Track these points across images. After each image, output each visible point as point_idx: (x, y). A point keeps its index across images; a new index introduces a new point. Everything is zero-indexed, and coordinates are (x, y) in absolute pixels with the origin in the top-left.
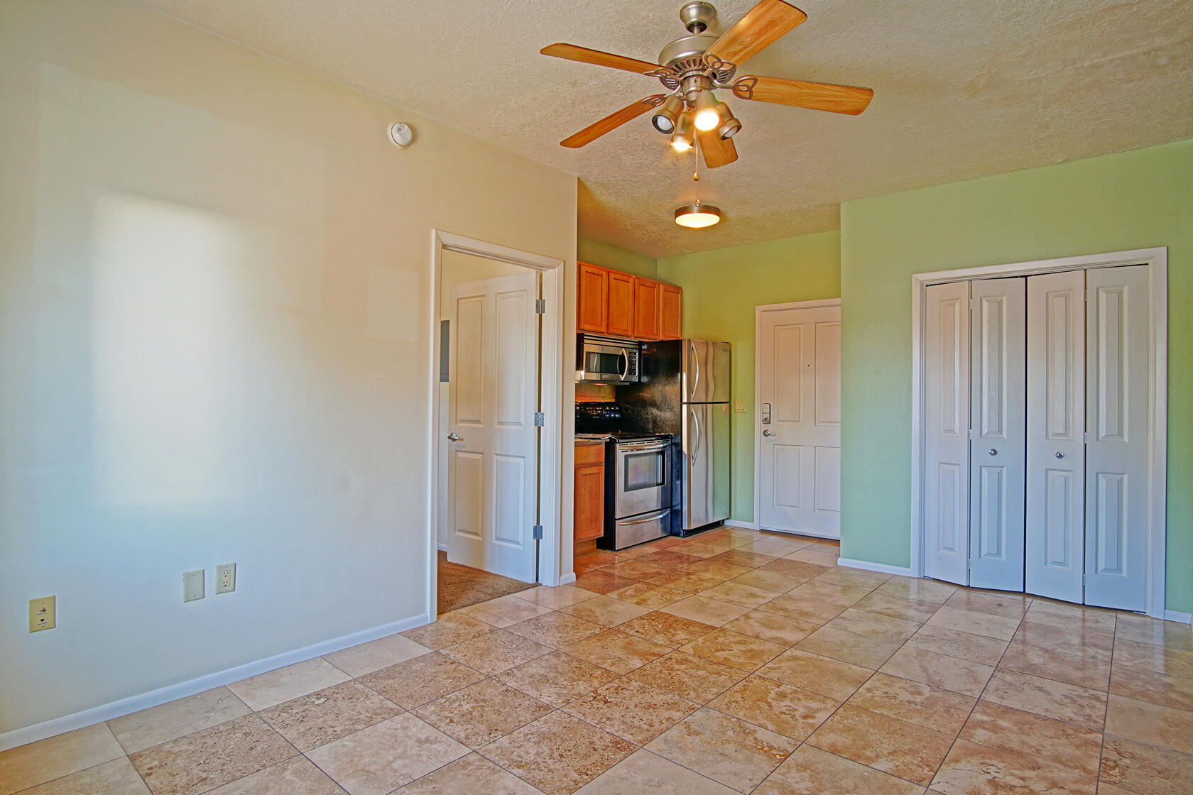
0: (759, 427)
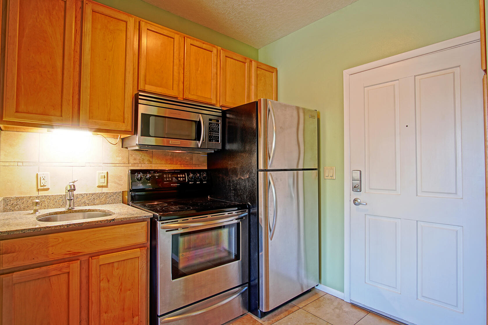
0: (348, 194)
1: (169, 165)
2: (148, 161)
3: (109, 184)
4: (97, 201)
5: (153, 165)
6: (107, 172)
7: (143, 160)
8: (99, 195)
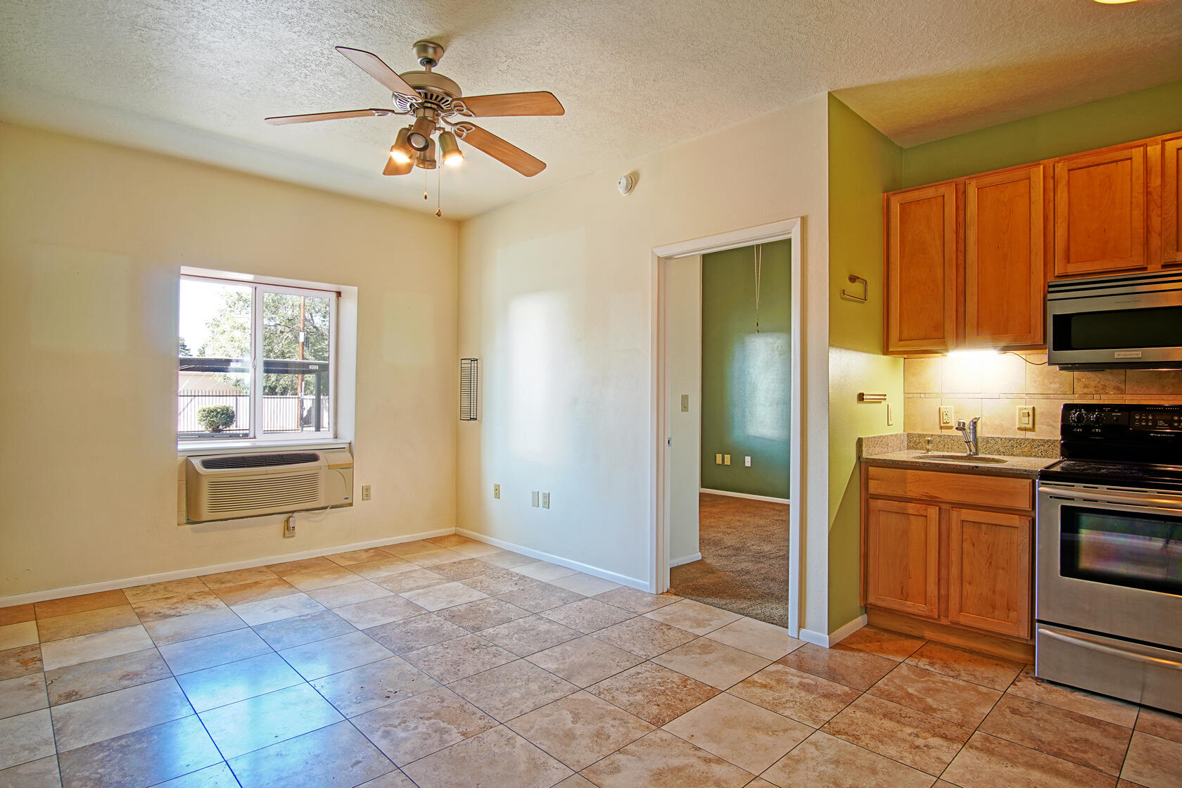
1: (1171, 397)
2: (1114, 388)
3: (1036, 426)
4: (1017, 451)
5: (1128, 397)
6: (1034, 408)
7: (1104, 387)
8: (1019, 442)
